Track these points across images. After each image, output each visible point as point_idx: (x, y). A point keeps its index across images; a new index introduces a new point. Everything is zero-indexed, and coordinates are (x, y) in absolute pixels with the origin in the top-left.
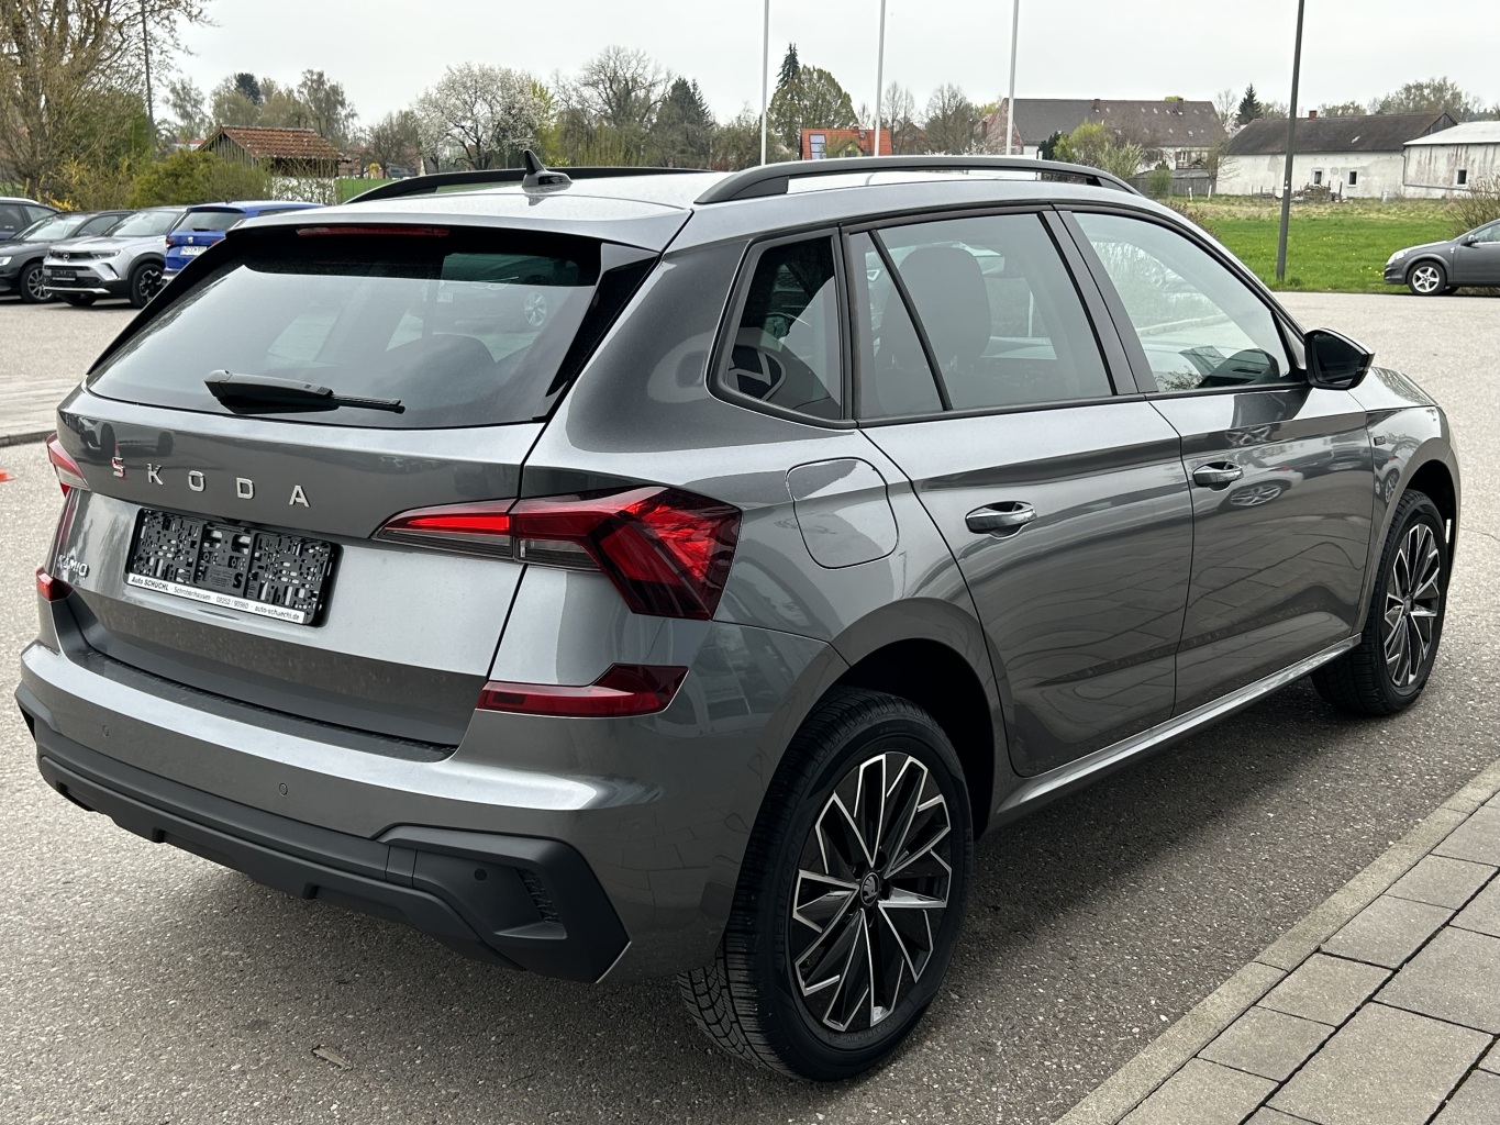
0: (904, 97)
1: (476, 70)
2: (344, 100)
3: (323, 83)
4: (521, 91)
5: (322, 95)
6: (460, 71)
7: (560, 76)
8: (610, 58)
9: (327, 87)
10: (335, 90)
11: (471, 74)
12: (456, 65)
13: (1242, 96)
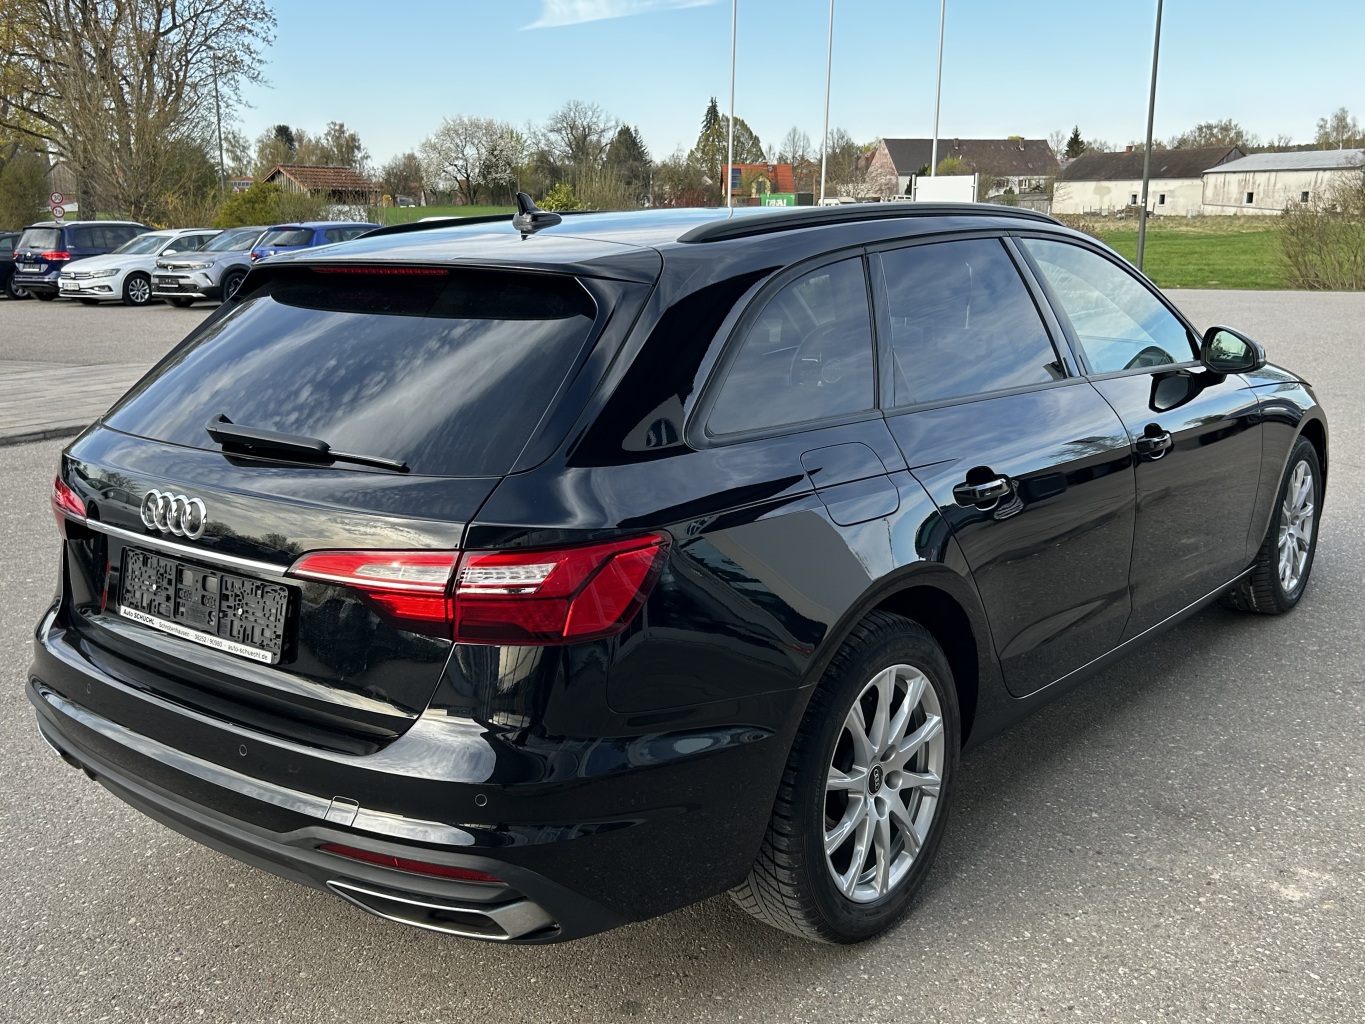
0: (802, 138)
1: (466, 120)
2: (360, 145)
3: (343, 132)
4: (501, 137)
5: (343, 141)
6: (454, 121)
7: (532, 124)
8: (571, 110)
9: (347, 135)
10: (353, 138)
11: (462, 123)
12: (451, 117)
13: (1069, 135)
